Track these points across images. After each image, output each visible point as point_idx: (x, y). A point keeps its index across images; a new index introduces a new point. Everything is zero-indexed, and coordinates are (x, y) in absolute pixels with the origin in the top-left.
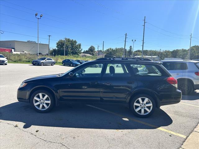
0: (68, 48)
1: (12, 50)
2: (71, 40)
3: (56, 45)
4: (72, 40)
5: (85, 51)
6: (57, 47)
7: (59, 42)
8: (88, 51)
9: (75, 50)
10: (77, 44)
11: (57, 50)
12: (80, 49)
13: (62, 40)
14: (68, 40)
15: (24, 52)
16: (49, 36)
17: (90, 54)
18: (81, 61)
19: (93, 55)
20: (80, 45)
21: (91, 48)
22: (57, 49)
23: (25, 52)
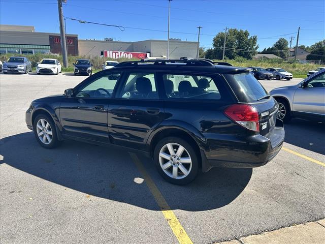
0: (231, 47)
1: (147, 55)
2: (239, 31)
3: (213, 42)
4: (241, 31)
5: (267, 49)
6: (214, 45)
7: (217, 37)
8: (272, 49)
9: (244, 48)
10: (249, 37)
11: (214, 50)
12: (255, 47)
13: (222, 33)
14: (234, 32)
15: (162, 57)
16: (200, 28)
17: (276, 54)
18: (258, 69)
19: (282, 55)
20: (254, 39)
21: (279, 42)
22: (213, 48)
23: (164, 56)
